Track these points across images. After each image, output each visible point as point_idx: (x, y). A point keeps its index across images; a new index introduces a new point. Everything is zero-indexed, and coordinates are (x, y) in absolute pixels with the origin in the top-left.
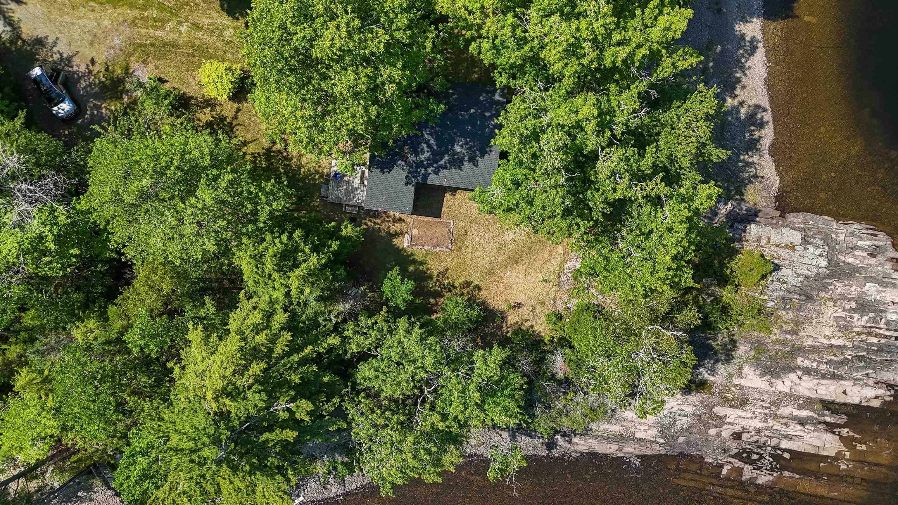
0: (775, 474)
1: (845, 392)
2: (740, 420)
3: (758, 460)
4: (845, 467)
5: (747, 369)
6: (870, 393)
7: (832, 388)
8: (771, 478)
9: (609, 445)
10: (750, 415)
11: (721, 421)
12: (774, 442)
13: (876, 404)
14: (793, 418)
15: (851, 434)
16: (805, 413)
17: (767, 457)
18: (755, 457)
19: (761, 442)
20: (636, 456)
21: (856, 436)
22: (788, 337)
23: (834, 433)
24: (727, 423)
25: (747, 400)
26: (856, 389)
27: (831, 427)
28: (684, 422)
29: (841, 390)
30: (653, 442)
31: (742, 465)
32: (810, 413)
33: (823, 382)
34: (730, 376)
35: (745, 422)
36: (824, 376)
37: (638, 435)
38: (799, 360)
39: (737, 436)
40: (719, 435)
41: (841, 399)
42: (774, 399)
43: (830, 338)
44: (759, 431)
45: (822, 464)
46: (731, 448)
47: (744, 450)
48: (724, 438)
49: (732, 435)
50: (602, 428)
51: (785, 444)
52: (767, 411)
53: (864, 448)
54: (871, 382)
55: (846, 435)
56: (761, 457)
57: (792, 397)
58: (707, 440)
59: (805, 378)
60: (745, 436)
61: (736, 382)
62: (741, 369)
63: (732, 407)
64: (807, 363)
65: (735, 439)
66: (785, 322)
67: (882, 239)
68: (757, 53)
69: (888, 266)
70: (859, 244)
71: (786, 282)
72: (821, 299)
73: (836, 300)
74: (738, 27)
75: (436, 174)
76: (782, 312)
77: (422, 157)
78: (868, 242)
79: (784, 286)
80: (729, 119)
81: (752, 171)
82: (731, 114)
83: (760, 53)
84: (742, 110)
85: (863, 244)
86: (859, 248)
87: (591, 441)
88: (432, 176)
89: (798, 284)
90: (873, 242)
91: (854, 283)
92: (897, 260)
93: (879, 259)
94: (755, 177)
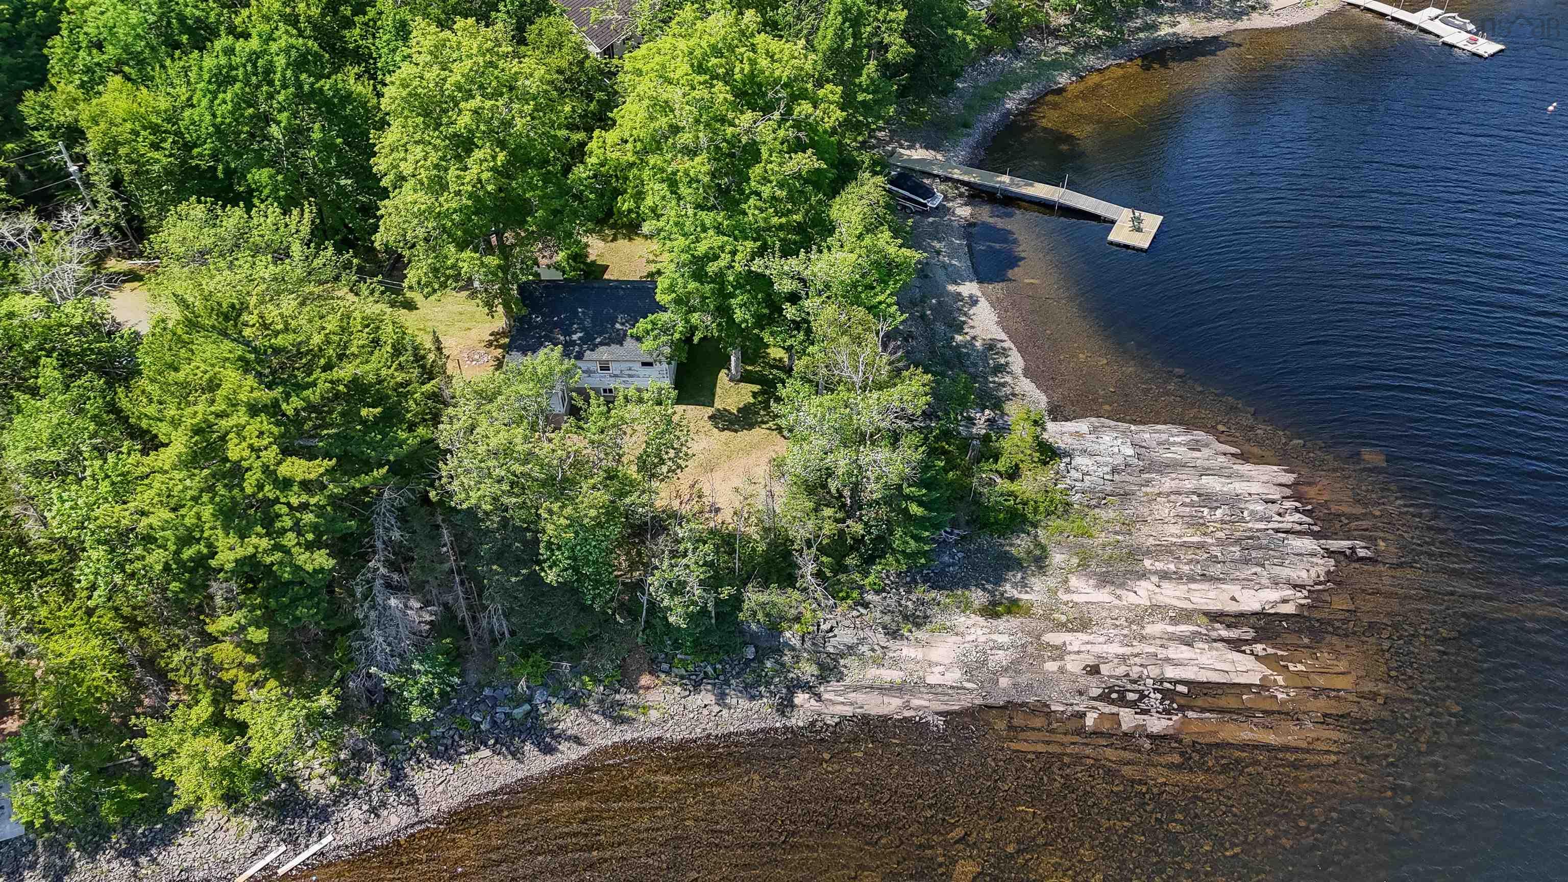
0: (1175, 718)
1: (1233, 599)
2: (1089, 647)
3: (1140, 699)
4: (1284, 696)
5: (1074, 581)
6: (1273, 595)
7: (1212, 594)
8: (1171, 723)
9: (886, 699)
10: (1102, 639)
11: (1060, 652)
12: (1154, 672)
13: (1289, 609)
14: (1172, 638)
15: (1270, 651)
16: (1185, 629)
17: (1152, 695)
18: (1131, 696)
19: (1134, 676)
20: (937, 713)
21: (1280, 653)
22: (1119, 538)
23: (1244, 652)
24: (1070, 653)
25: (1091, 620)
26: (1248, 593)
27: (1236, 645)
28: (1001, 657)
29: (1227, 597)
30: (958, 688)
31: (1115, 709)
32: (1196, 628)
33: (1193, 586)
34: (1053, 592)
35: (1097, 649)
36: (1191, 579)
37: (931, 680)
38: (1147, 563)
39: (1094, 670)
40: (1062, 670)
41: (1232, 608)
42: (1131, 615)
43: (1180, 537)
44: (1123, 659)
45: (1244, 697)
46: (1088, 687)
47: (1111, 689)
48: (1072, 674)
49: (1084, 669)
50: (869, 676)
51: (1171, 672)
52: (1125, 632)
53: (1300, 667)
54: (1264, 581)
55: (1264, 653)
56: (1143, 696)
57: (1156, 610)
58: (1047, 681)
59: (1165, 584)
60: (1104, 669)
61: (1065, 597)
62: (1066, 581)
63: (1072, 630)
64: (1159, 566)
65: (1090, 673)
66: (1108, 522)
67: (1200, 435)
68: (980, 305)
69: (1222, 459)
70: (1172, 439)
71: (1087, 474)
72: (1147, 494)
73: (1168, 495)
74: (951, 288)
75: (593, 350)
76: (1097, 510)
77: (575, 337)
78: (1183, 438)
79: (1087, 478)
80: (965, 350)
81: (1007, 390)
82: (965, 347)
83: (983, 304)
84: (978, 344)
85: (1178, 439)
86: (1174, 444)
87: (854, 694)
88: (588, 352)
89: (1106, 477)
90: (1190, 437)
91: (1185, 477)
92: (1232, 455)
93: (1206, 452)
94: (1014, 395)
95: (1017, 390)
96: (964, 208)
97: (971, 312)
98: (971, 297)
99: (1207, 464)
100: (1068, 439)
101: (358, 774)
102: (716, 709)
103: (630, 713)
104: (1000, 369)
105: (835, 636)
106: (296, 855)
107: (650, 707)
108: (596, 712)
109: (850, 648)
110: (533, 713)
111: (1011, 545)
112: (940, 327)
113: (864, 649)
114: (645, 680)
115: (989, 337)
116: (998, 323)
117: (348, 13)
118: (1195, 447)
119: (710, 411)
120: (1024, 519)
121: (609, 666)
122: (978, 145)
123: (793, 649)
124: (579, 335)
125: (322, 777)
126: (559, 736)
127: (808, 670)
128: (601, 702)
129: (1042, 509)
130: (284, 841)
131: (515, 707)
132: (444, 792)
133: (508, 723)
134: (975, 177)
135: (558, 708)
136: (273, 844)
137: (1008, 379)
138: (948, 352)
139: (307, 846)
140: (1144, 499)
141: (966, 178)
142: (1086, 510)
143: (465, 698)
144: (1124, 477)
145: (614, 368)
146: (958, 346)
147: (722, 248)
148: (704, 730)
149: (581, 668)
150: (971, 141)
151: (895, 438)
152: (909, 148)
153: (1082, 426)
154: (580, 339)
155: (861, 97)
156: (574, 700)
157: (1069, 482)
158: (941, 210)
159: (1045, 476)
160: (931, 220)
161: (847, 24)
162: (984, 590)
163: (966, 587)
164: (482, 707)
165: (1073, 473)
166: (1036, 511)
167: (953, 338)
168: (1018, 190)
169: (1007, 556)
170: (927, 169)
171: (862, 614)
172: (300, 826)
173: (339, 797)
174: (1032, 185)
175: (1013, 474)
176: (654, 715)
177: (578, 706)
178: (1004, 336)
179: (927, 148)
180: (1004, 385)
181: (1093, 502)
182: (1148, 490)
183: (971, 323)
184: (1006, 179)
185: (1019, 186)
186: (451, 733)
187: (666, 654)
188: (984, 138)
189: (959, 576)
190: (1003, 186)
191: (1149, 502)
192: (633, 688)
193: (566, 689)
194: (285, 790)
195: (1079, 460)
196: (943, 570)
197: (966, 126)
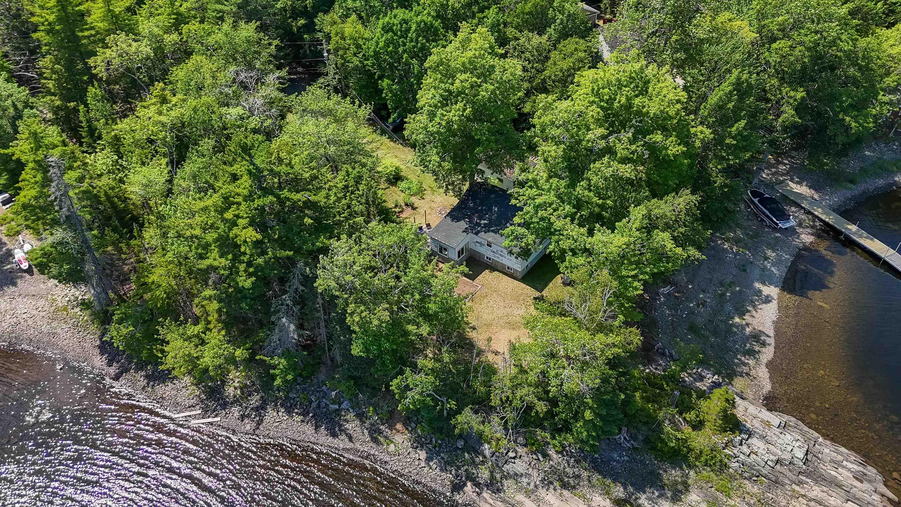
50: (517, 498)
66: (748, 493)
67: (871, 471)
68: (770, 305)
69: (876, 497)
70: (845, 463)
71: (756, 454)
72: (794, 491)
73: (810, 500)
74: (758, 285)
75: (485, 233)
76: (747, 482)
77: (483, 222)
78: (855, 467)
79: (753, 456)
80: (735, 330)
81: (745, 369)
82: (737, 327)
83: (773, 306)
84: (748, 330)
85: (850, 465)
86: (844, 467)
87: (500, 504)
88: (483, 233)
89: (769, 463)
90: (861, 469)
91: (834, 494)
92: (889, 500)
93: (866, 486)
94: (748, 374)
95: (753, 373)
96: (809, 236)
97: (760, 307)
98: (767, 297)
99: (859, 494)
100: (757, 424)
101: (250, 396)
102: (423, 464)
103: (382, 439)
104: (751, 353)
105: (514, 463)
106: (203, 418)
107: (392, 442)
108: (367, 429)
109: (516, 475)
110: (338, 412)
111: (666, 471)
112: (729, 307)
113: (525, 480)
114: (399, 426)
115: (760, 328)
116: (774, 322)
117: (476, 10)
118: (860, 478)
119: (538, 294)
120: (685, 458)
121: (385, 408)
122: (853, 198)
123: (484, 457)
124: (486, 222)
125: (236, 388)
126: (343, 430)
127: (484, 474)
128: (372, 425)
129: (702, 459)
130: (203, 408)
131: (332, 404)
132: (276, 427)
133: (324, 410)
134: (831, 219)
135: (351, 416)
136: (198, 407)
137: (751, 362)
138: (722, 326)
139: (209, 417)
140: (790, 493)
141: (823, 217)
142: (738, 477)
143: (313, 386)
144: (784, 470)
145: (494, 248)
146: (733, 325)
147: (551, 204)
148: (410, 472)
149: (372, 401)
150: (849, 194)
151: (584, 366)
152: (797, 183)
153: (774, 419)
154: (485, 224)
155: (728, 141)
156: (361, 416)
157: (735, 452)
158: (791, 231)
159: (719, 440)
160: (778, 235)
161: (735, 92)
162: (625, 488)
163: (615, 481)
164: (318, 394)
165: (745, 448)
166: (697, 458)
167: (733, 318)
168: (858, 240)
169: (659, 477)
170: (798, 201)
171: (539, 459)
172: (212, 404)
173: (236, 401)
174: (872, 239)
175: (698, 426)
176: (392, 447)
177: (361, 420)
178: (772, 333)
179: (810, 187)
180: (745, 364)
181: (746, 475)
182: (797, 488)
183: (754, 313)
184: (853, 228)
185: (861, 236)
186: (298, 399)
187: (418, 419)
188: (861, 195)
189: (616, 471)
190: (847, 232)
191: (792, 497)
192: (391, 427)
193: (360, 408)
194: (218, 385)
195: (754, 441)
196: (609, 461)
197: (852, 182)
